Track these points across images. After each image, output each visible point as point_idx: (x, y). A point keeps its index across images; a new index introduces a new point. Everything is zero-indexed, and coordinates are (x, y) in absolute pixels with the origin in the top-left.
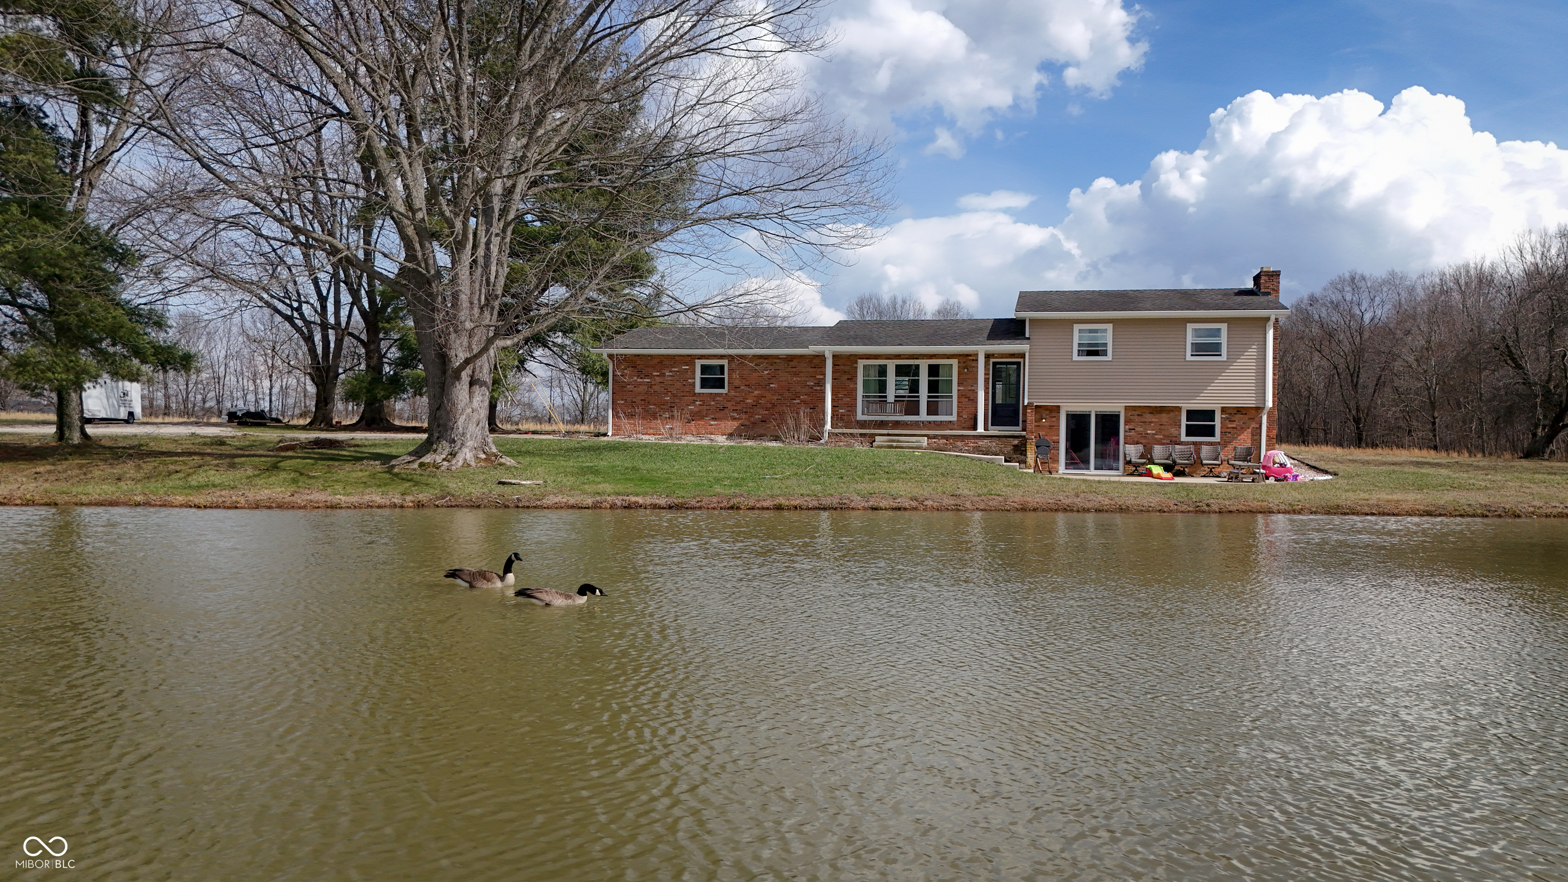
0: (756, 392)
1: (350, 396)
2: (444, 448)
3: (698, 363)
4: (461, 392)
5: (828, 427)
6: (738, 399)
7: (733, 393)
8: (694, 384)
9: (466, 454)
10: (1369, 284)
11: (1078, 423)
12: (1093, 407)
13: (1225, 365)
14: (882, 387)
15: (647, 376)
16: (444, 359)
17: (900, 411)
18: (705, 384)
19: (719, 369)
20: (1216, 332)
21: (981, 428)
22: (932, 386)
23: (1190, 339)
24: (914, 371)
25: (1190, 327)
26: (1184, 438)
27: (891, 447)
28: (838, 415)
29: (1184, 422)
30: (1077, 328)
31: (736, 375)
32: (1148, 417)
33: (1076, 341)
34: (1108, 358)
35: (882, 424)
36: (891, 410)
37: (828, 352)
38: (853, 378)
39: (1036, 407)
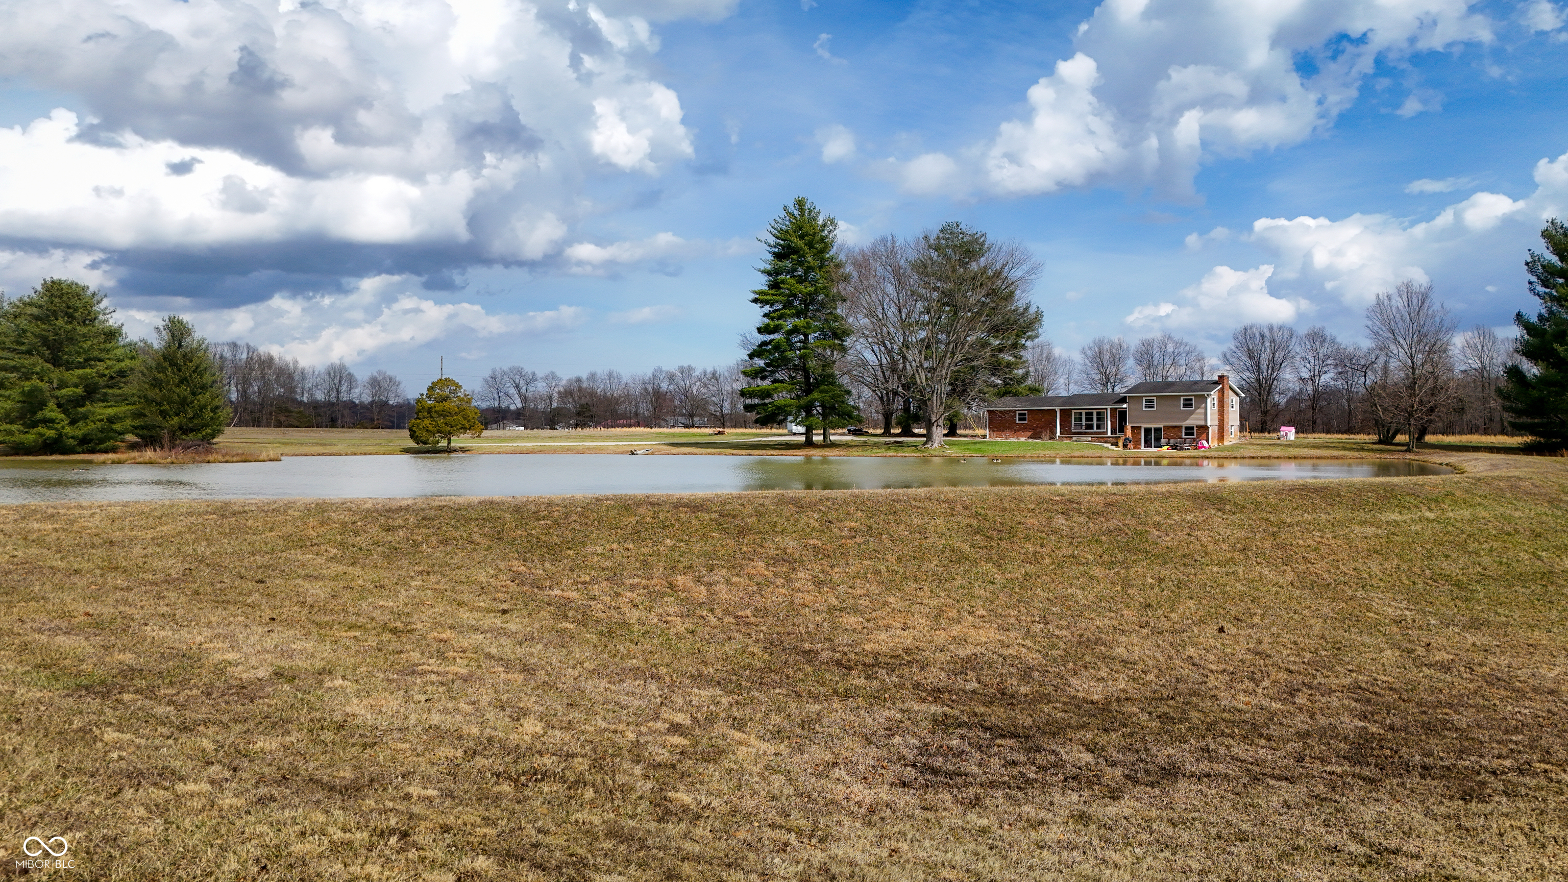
0: (1037, 422)
1: (899, 424)
2: (930, 443)
3: (1018, 413)
4: (934, 428)
5: (1058, 434)
6: (1030, 425)
7: (1029, 423)
8: (1017, 420)
9: (936, 445)
11: (1148, 431)
12: (1153, 426)
13: (1194, 411)
14: (1081, 420)
15: (1000, 417)
16: (930, 420)
17: (1087, 428)
18: (1020, 420)
19: (1025, 414)
20: (1191, 400)
21: (1109, 434)
22: (1098, 419)
23: (1182, 402)
24: (1092, 413)
25: (1182, 398)
26: (1184, 436)
27: (1077, 441)
28: (1064, 430)
29: (1183, 431)
30: (1144, 399)
31: (1030, 416)
32: (1172, 429)
33: (1144, 403)
34: (1155, 409)
35: (1080, 433)
36: (1084, 428)
37: (1057, 409)
38: (1070, 417)
39: (1132, 426)
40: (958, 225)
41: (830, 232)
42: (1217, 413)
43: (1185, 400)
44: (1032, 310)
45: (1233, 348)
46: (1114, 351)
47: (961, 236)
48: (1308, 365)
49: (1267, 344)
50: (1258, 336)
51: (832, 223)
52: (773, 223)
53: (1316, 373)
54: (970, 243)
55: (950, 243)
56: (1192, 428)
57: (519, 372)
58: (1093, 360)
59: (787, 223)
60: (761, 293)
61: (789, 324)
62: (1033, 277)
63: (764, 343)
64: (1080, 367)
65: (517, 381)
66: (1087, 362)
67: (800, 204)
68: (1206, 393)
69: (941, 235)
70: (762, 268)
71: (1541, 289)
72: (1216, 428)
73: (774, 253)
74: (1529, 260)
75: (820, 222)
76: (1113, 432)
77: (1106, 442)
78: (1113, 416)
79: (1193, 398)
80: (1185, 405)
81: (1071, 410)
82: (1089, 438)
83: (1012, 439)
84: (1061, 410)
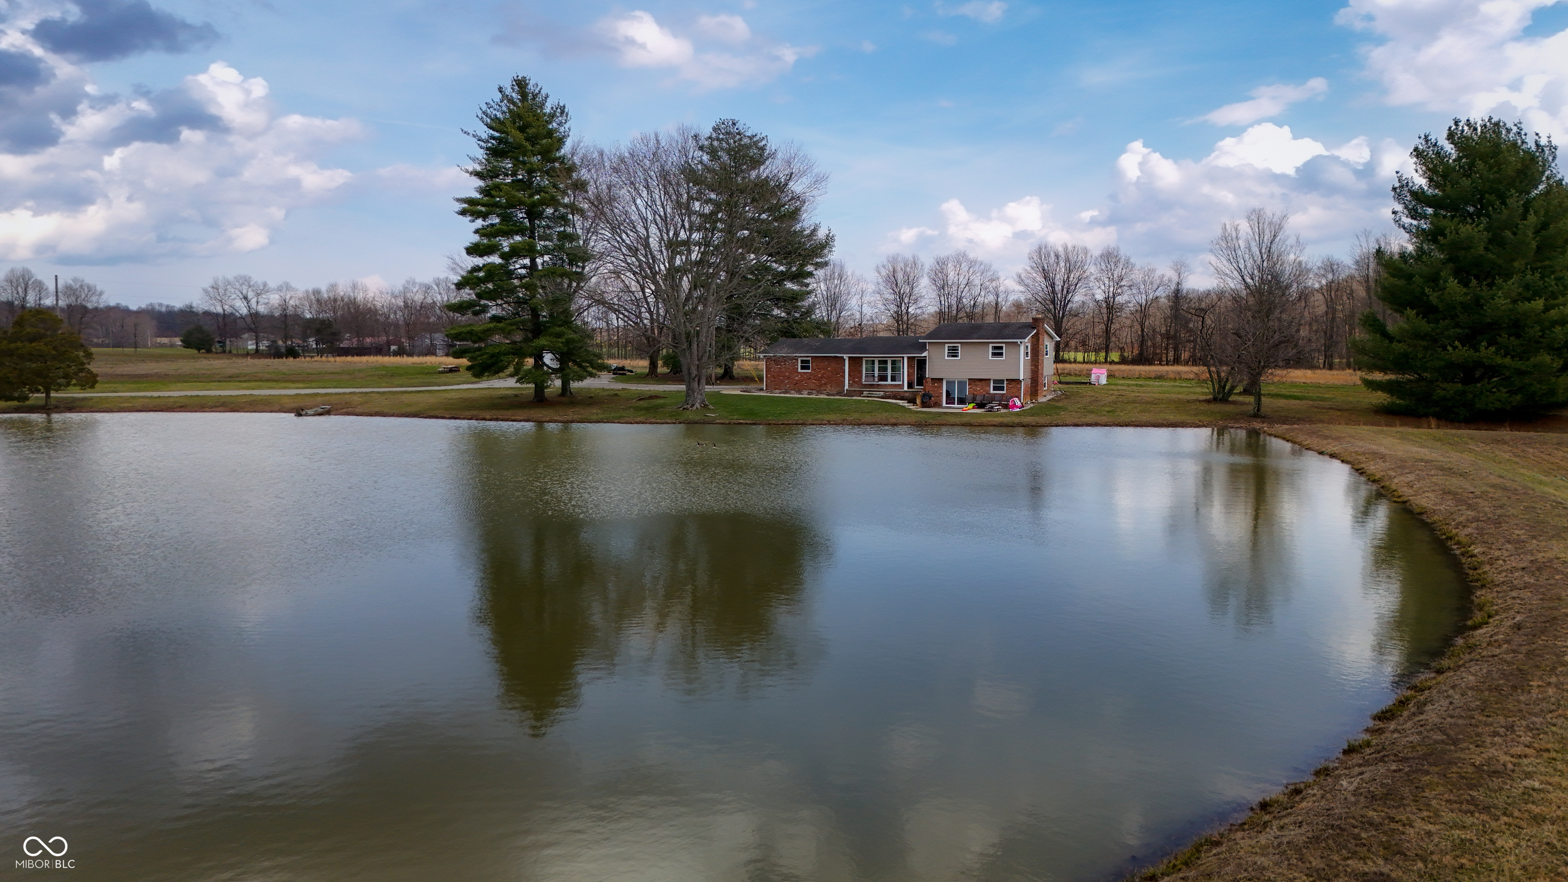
0: (822, 371)
3: (801, 359)
4: (695, 384)
5: (847, 387)
6: (815, 374)
7: (813, 372)
8: (797, 368)
9: (697, 406)
11: (950, 385)
12: (956, 379)
13: (1004, 362)
14: (873, 369)
15: (779, 365)
17: (880, 380)
18: (802, 368)
19: (808, 362)
20: (1001, 348)
21: (906, 388)
22: (893, 369)
23: (991, 351)
24: (886, 362)
25: (991, 345)
26: (992, 391)
27: (868, 397)
28: (854, 382)
29: (992, 385)
30: (947, 345)
31: (814, 364)
32: (978, 383)
33: (946, 351)
34: (959, 358)
35: (872, 386)
36: (876, 379)
37: (846, 356)
38: (861, 366)
39: (932, 379)
40: (734, 124)
41: (560, 124)
42: (1029, 363)
43: (994, 348)
45: (1029, 269)
46: (908, 269)
47: (738, 137)
48: (1103, 287)
49: (1062, 264)
50: (1052, 255)
51: (562, 112)
52: (484, 108)
53: (1111, 295)
54: (748, 147)
55: (724, 145)
56: (1002, 381)
57: (246, 281)
58: (887, 280)
59: (505, 109)
60: (471, 202)
61: (505, 245)
62: (815, 193)
63: (476, 269)
65: (244, 292)
67: (521, 84)
68: (1019, 341)
69: (714, 135)
70: (471, 169)
71: (1407, 221)
72: (1029, 381)
73: (487, 149)
74: (1397, 185)
75: (547, 110)
76: (910, 385)
77: (902, 399)
78: (910, 366)
79: (1004, 345)
80: (994, 354)
81: (862, 358)
82: (882, 393)
83: (792, 392)
84: (850, 358)
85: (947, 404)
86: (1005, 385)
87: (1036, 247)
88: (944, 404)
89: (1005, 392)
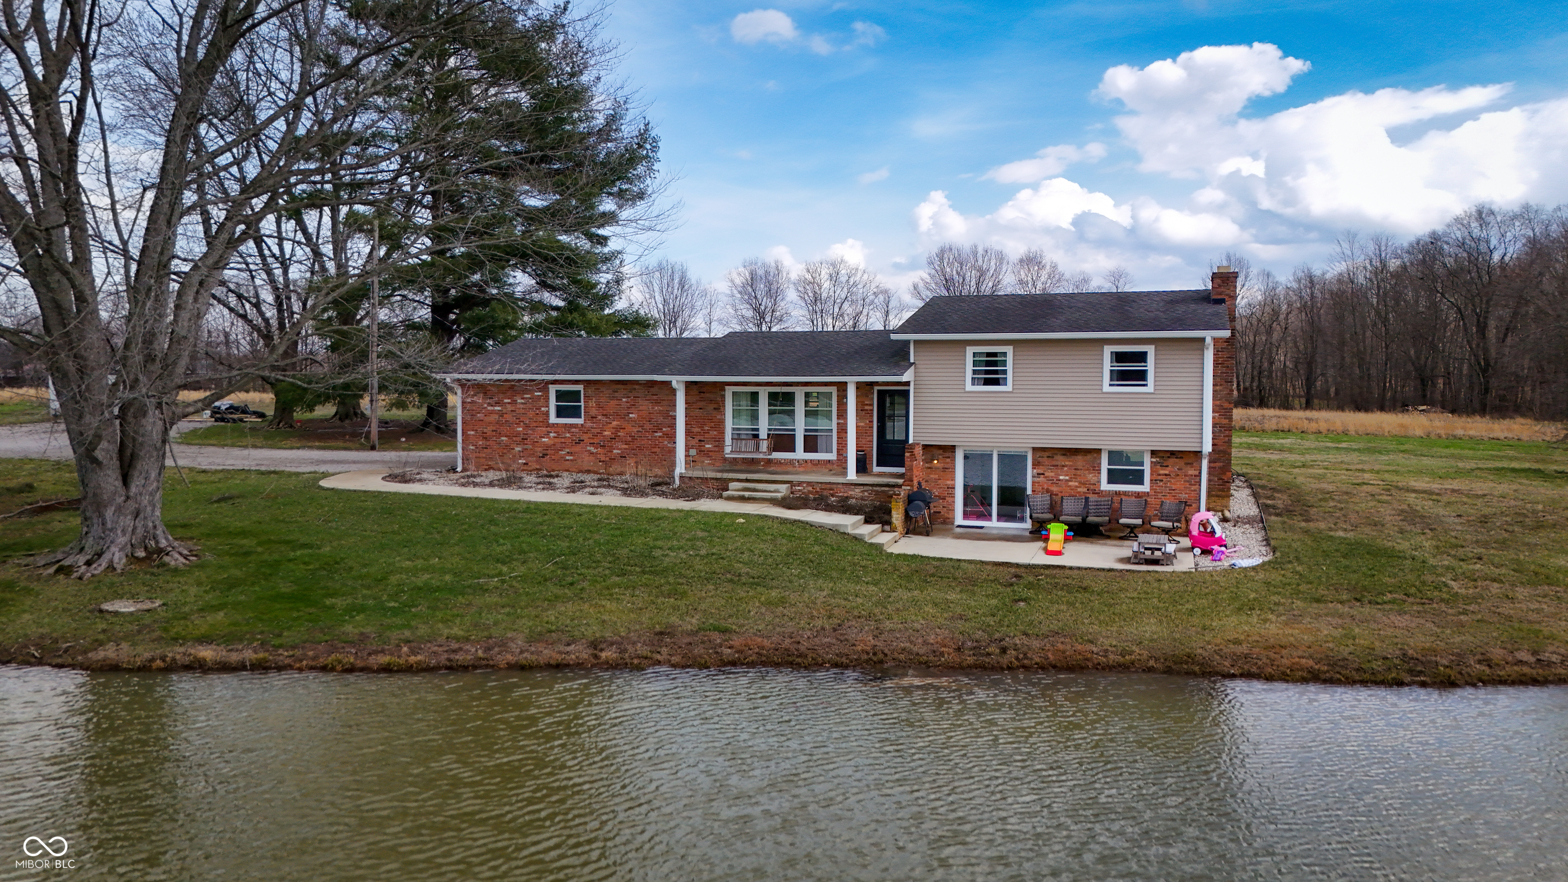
0: (615, 423)
3: (553, 389)
6: (595, 431)
7: (589, 424)
8: (547, 414)
10: (1499, 219)
11: (977, 464)
12: (995, 444)
13: (1153, 397)
14: (755, 417)
15: (497, 403)
17: (776, 448)
18: (560, 413)
19: (575, 396)
20: (1141, 357)
21: (852, 475)
22: (812, 418)
23: (1107, 365)
24: (789, 399)
25: (1108, 350)
26: (1105, 486)
27: (742, 499)
28: (701, 452)
29: (1105, 466)
30: (970, 351)
31: (592, 403)
32: (1060, 460)
33: (970, 367)
34: (1009, 388)
35: (751, 464)
36: (764, 446)
37: (678, 382)
38: (720, 408)
39: (925, 447)
43: (1119, 357)
44: (628, 130)
46: (770, 277)
56: (1133, 456)
58: (743, 290)
64: (725, 299)
66: (735, 292)
76: (862, 467)
77: (845, 508)
78: (862, 410)
79: (1150, 350)
80: (1121, 377)
81: (722, 386)
82: (783, 490)
83: (529, 479)
84: (689, 385)
85: (966, 515)
86: (1147, 468)
87: (935, 250)
88: (959, 520)
89: (1145, 488)
